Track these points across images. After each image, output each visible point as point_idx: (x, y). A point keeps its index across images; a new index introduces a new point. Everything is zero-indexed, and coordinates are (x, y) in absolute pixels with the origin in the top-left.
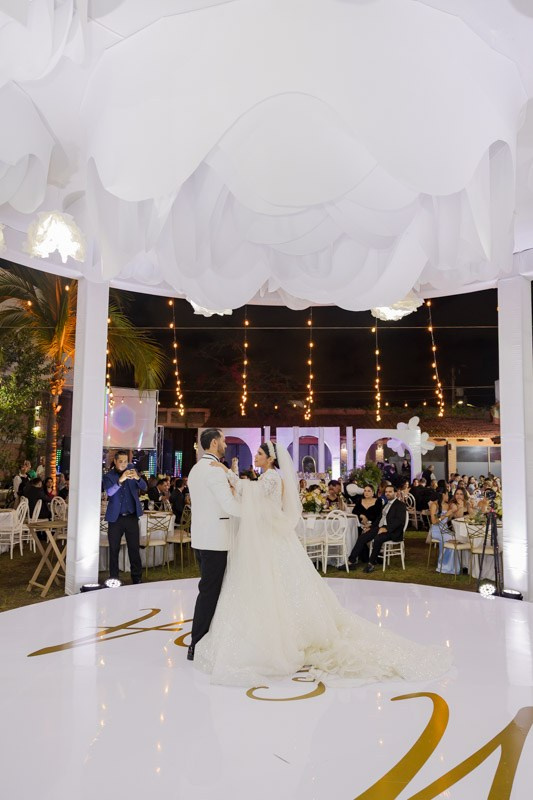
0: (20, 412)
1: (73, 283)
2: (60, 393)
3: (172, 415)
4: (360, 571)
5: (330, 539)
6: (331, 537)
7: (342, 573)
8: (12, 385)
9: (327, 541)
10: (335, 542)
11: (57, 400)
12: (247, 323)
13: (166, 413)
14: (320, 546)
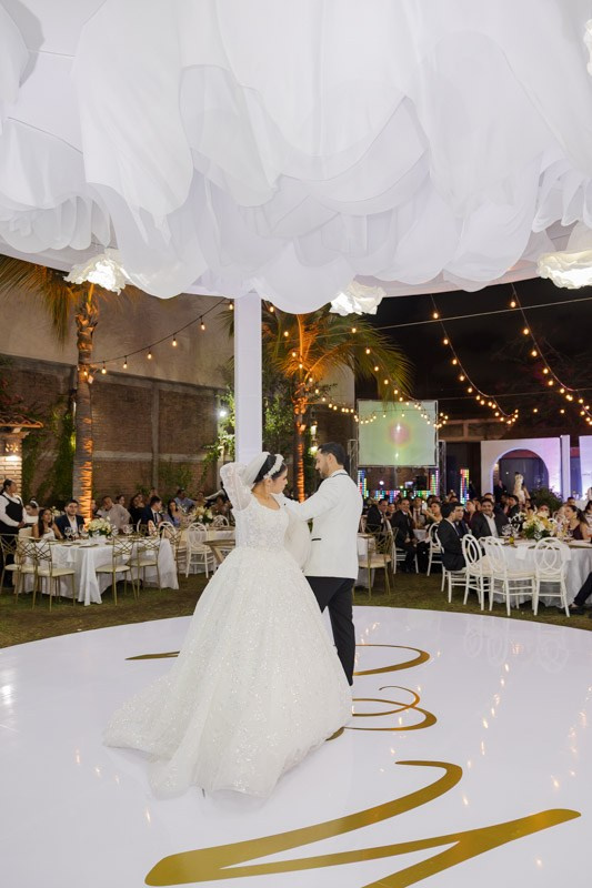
0: (284, 432)
1: (232, 302)
2: (303, 411)
3: (469, 428)
4: (584, 619)
5: (542, 574)
6: (543, 570)
7: (559, 618)
8: (276, 406)
9: (538, 576)
10: (551, 577)
11: (301, 419)
12: (436, 316)
13: (461, 426)
14: (530, 583)
